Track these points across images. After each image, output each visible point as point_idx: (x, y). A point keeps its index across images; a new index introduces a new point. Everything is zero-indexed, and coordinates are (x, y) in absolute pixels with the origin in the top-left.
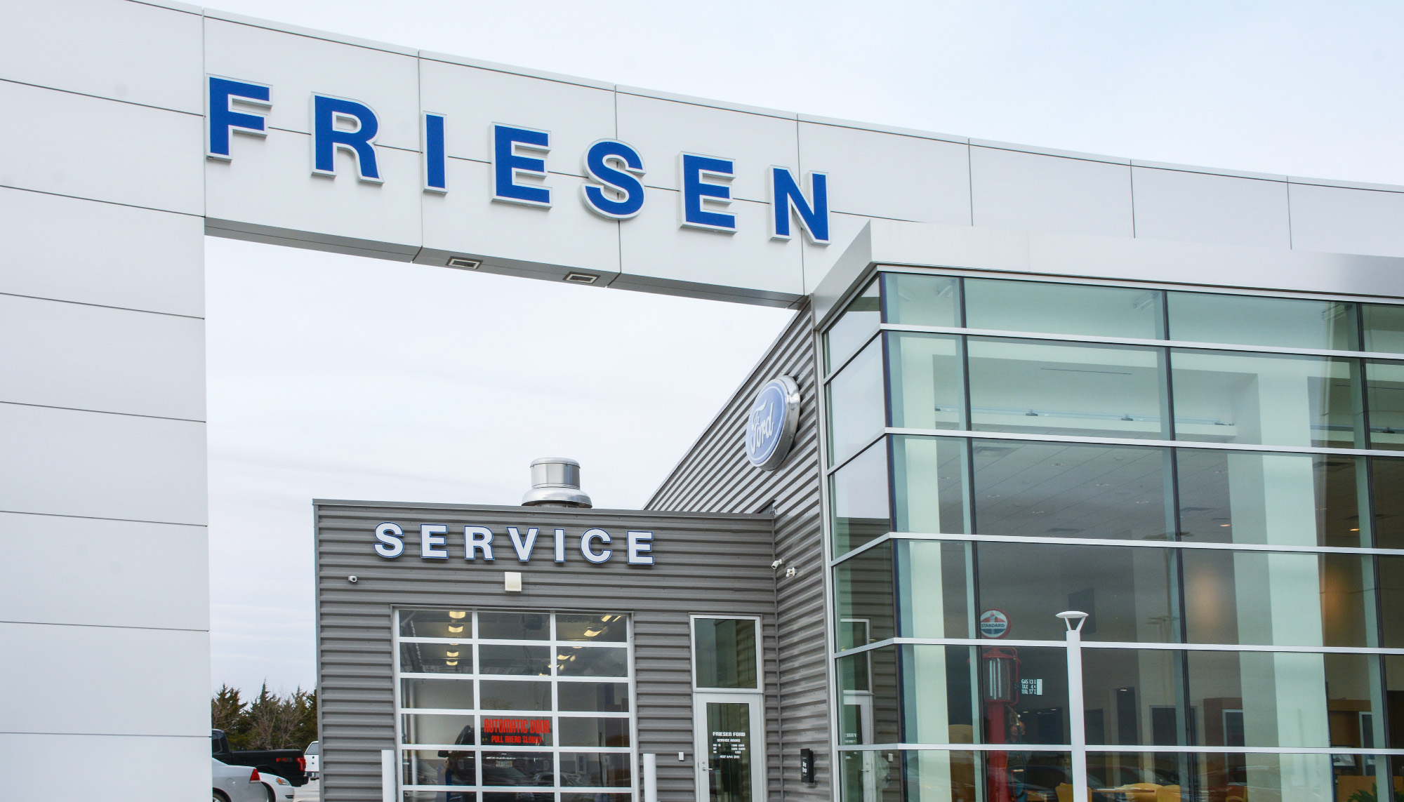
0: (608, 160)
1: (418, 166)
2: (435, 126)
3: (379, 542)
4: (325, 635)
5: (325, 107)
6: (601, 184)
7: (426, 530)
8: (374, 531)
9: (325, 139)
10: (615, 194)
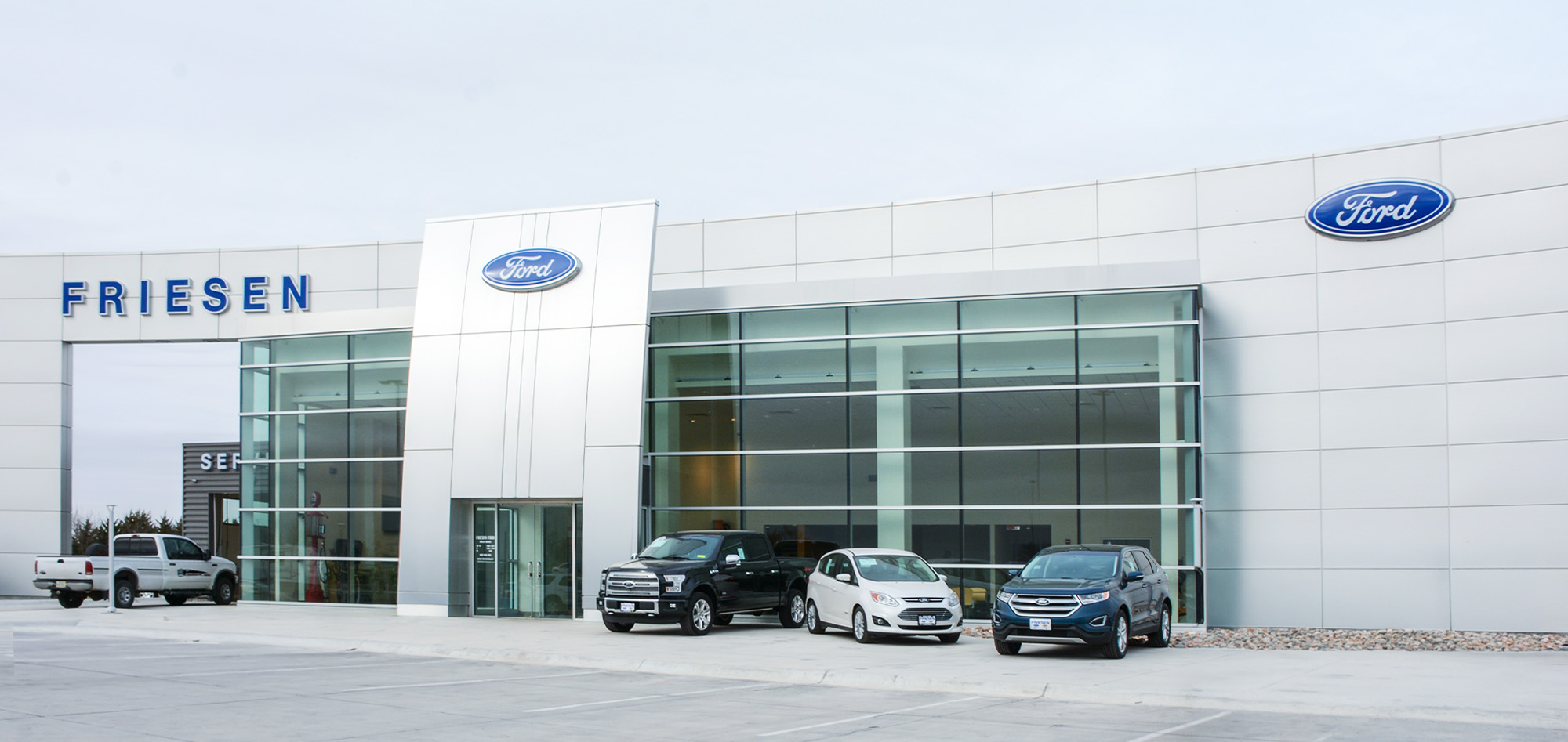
0: (213, 287)
1: (138, 302)
2: (144, 284)
3: (203, 463)
4: (187, 507)
5: (103, 285)
6: (208, 298)
7: (220, 455)
8: (200, 457)
9: (103, 298)
10: (216, 303)
